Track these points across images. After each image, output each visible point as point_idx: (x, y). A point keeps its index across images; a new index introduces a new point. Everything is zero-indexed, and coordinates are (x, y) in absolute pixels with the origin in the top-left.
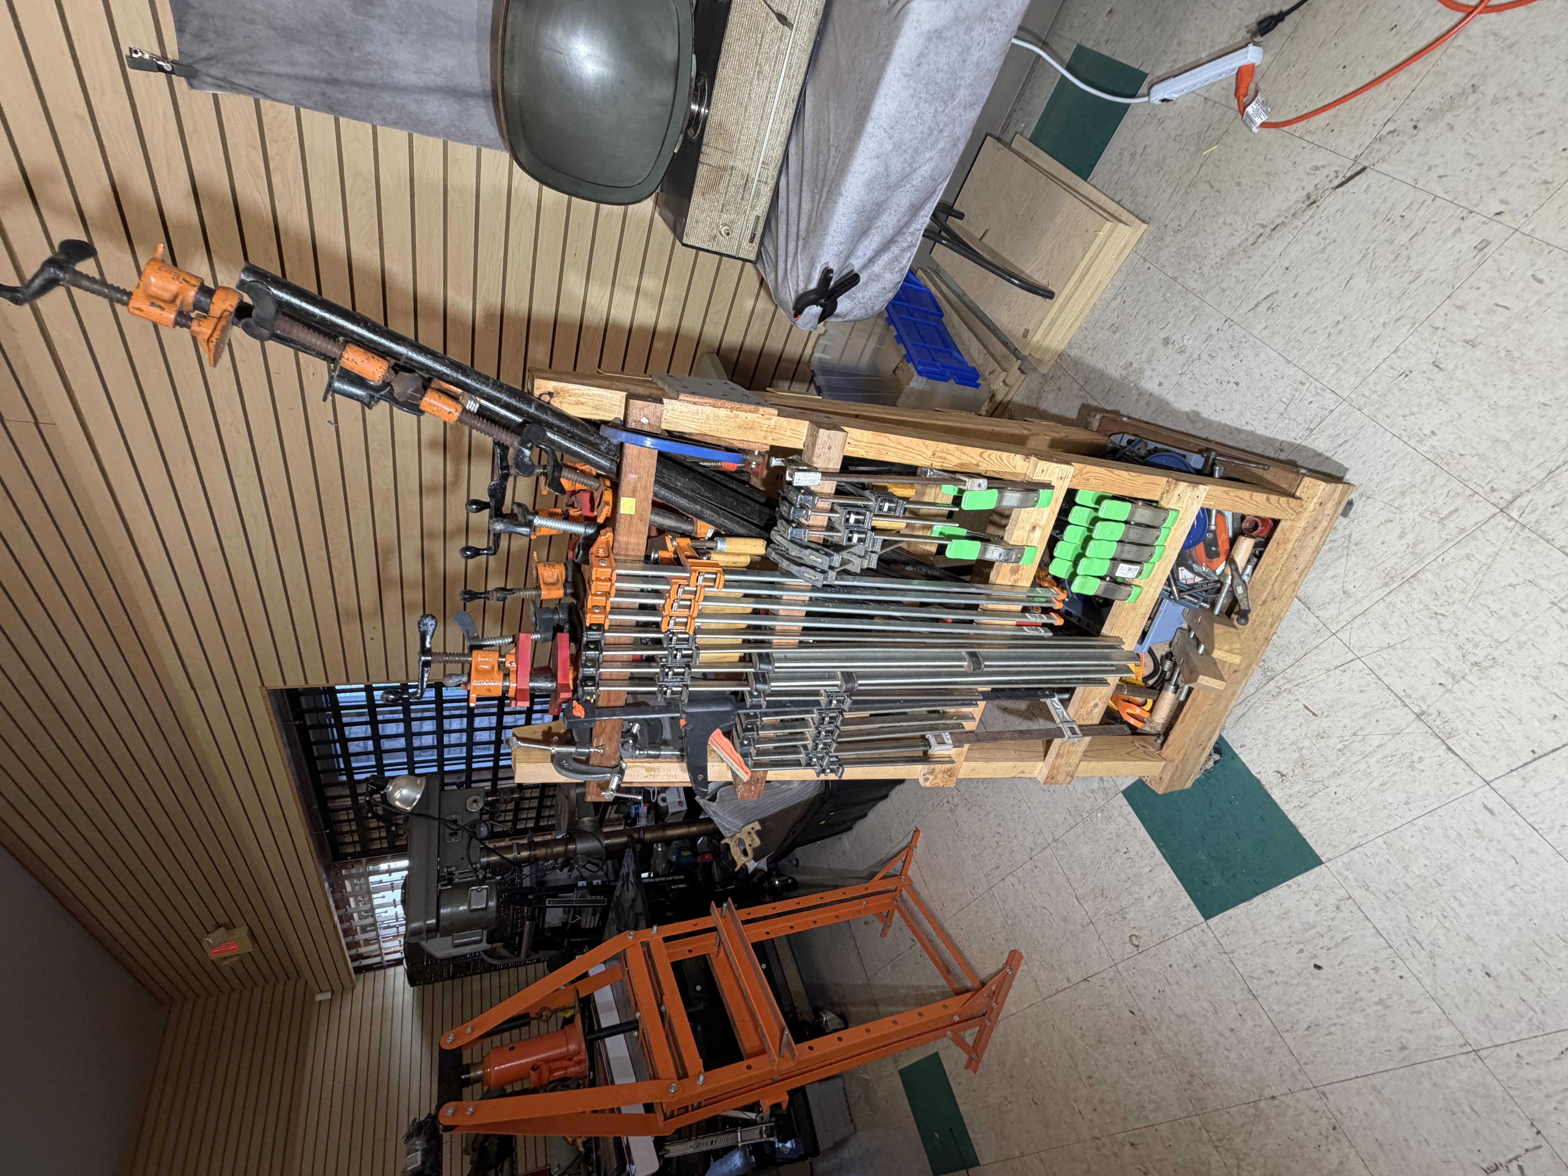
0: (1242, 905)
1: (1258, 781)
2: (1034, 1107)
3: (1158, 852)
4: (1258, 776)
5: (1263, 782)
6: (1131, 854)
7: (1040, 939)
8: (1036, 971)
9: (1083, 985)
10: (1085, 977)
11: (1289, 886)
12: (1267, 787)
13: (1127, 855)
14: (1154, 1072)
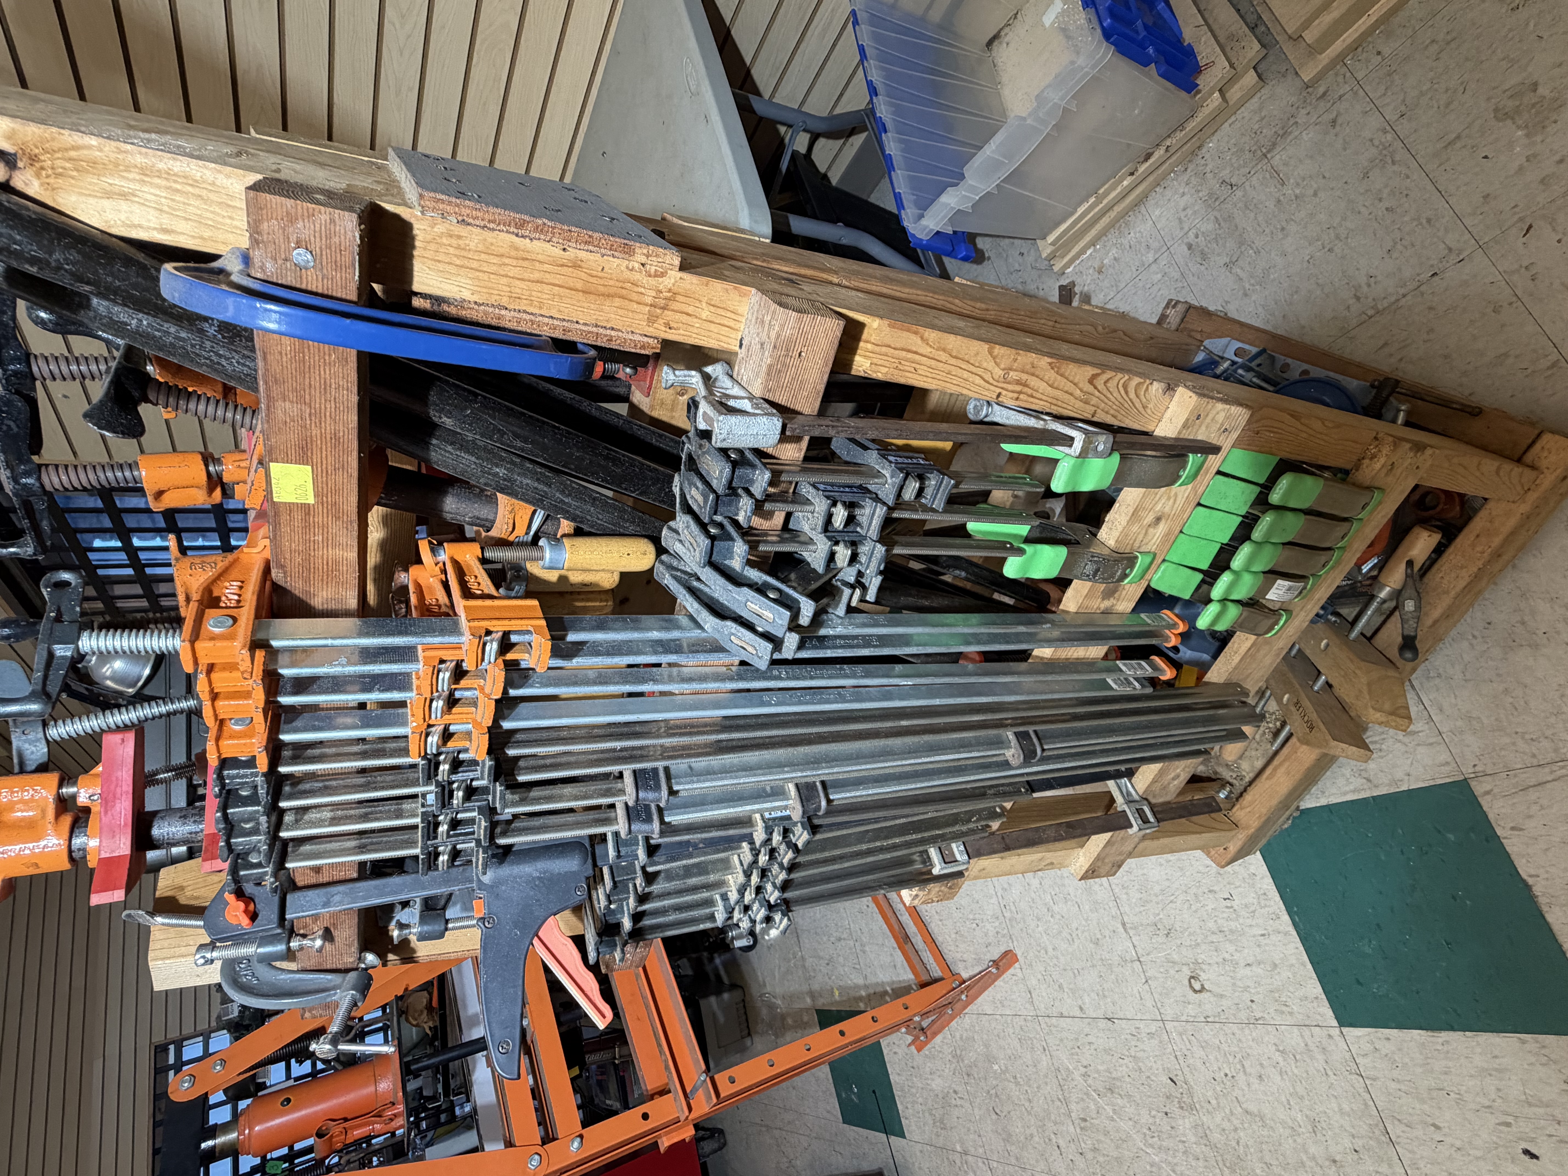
0: (1416, 1032)
1: (1528, 887)
2: (994, 1117)
3: (1286, 918)
4: (1530, 881)
5: (1537, 890)
6: (1235, 904)
7: (1050, 950)
8: (1034, 982)
9: (1103, 1024)
10: (1110, 1016)
11: (1524, 1042)
12: (1542, 901)
13: (1228, 903)
14: (1185, 1152)
